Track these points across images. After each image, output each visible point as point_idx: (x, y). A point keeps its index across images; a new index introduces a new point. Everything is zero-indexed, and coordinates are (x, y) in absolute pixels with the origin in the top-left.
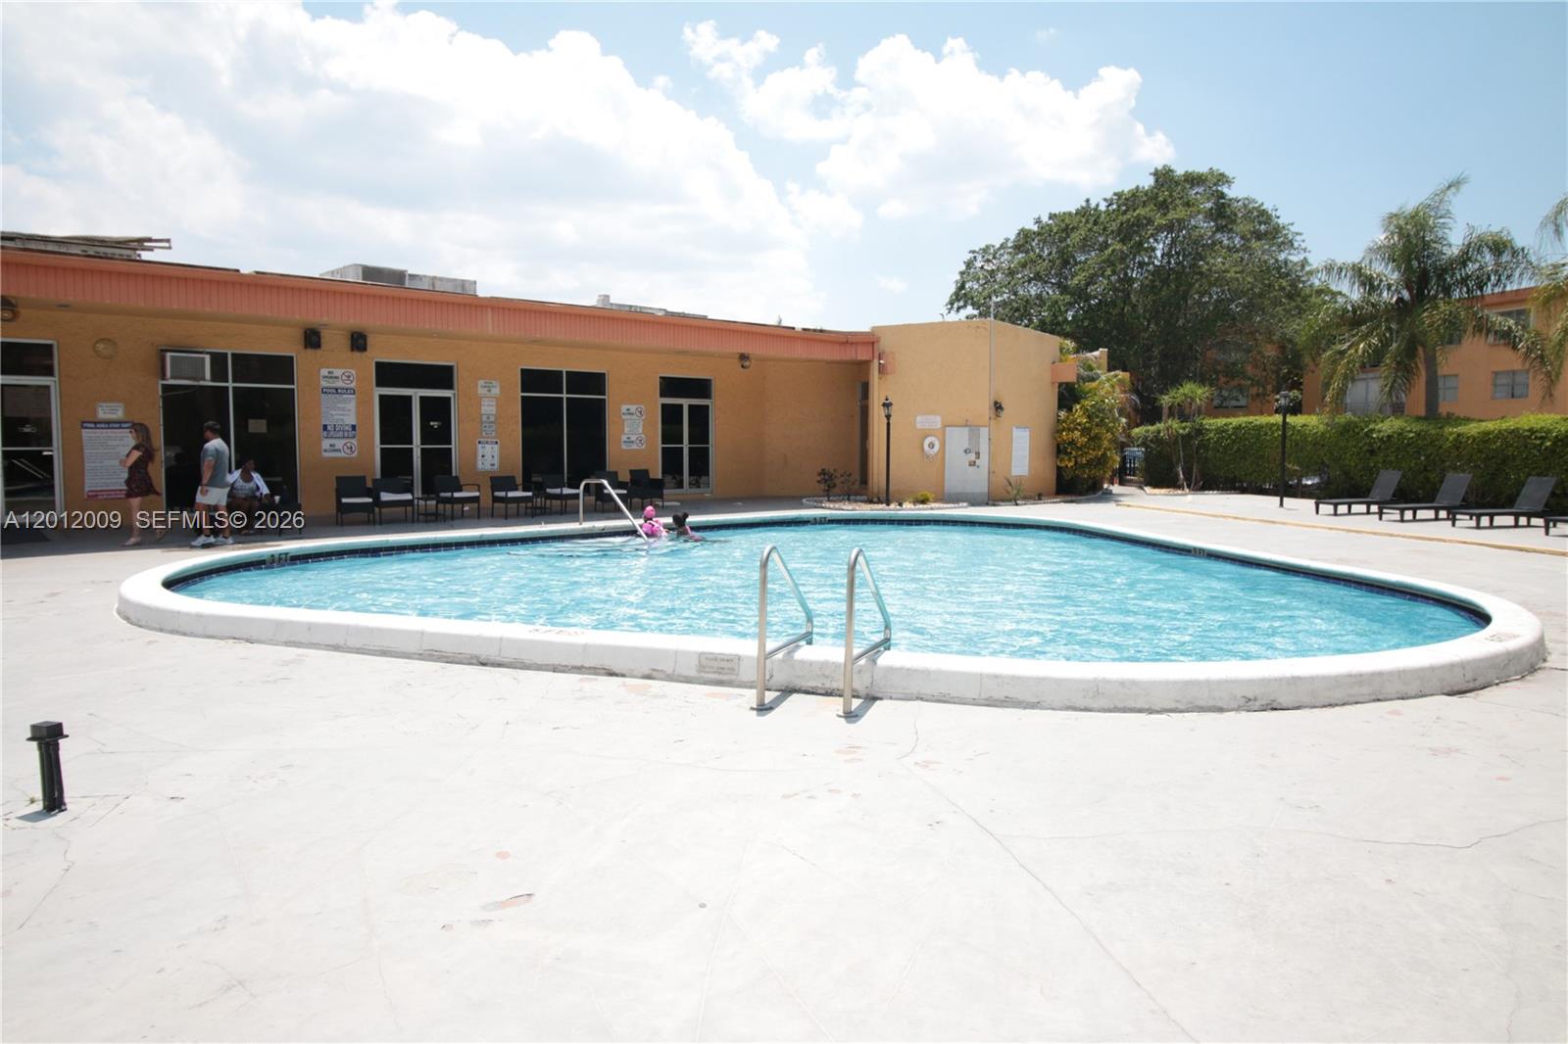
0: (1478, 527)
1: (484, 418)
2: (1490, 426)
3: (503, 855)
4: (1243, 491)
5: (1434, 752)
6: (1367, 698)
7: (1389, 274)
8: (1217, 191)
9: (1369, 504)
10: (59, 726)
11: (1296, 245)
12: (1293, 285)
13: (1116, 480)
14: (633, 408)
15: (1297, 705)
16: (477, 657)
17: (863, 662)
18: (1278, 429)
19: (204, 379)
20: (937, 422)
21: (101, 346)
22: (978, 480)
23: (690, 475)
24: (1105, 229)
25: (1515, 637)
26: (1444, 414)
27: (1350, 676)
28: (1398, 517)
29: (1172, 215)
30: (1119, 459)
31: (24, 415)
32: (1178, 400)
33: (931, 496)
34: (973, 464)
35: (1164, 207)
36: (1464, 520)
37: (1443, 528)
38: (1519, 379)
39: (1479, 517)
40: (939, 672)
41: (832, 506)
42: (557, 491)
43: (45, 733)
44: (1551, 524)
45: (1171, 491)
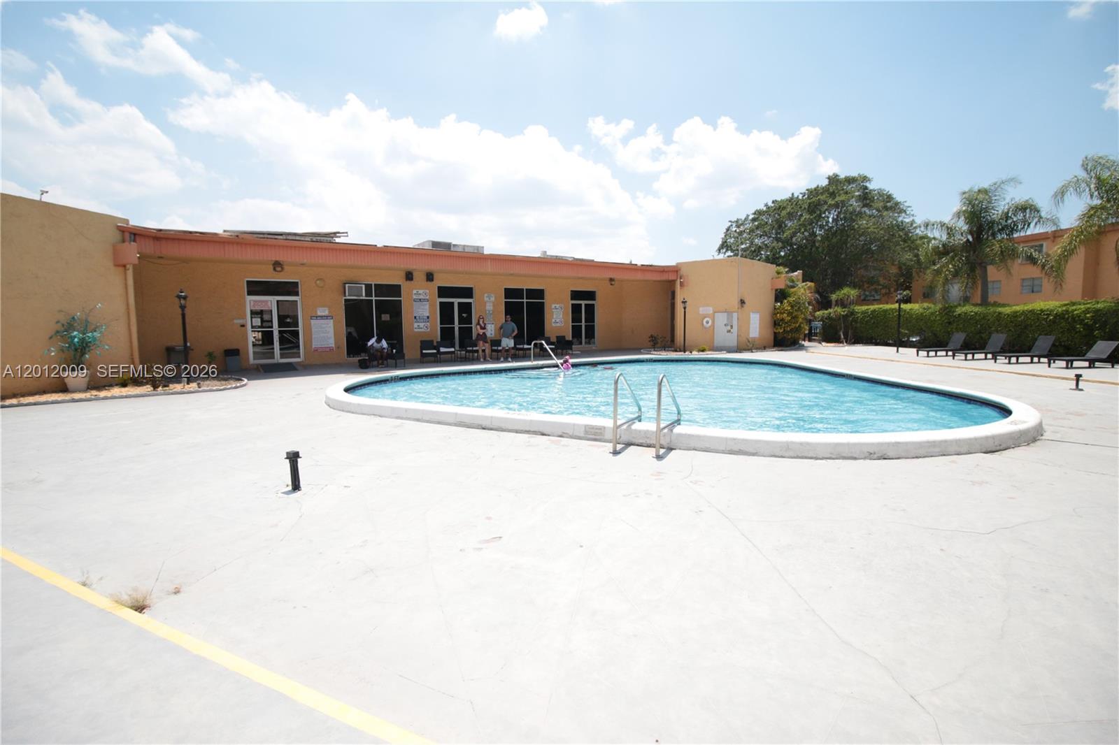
0: (1009, 363)
1: (487, 312)
2: (1017, 308)
3: (489, 518)
4: (877, 344)
5: (973, 483)
6: (938, 454)
7: (962, 225)
8: (863, 185)
9: (947, 351)
10: (298, 453)
11: (908, 213)
12: (906, 234)
13: (807, 339)
14: (558, 306)
15: (897, 456)
16: (481, 425)
17: (666, 431)
18: (896, 312)
19: (362, 296)
20: (710, 310)
21: (318, 282)
22: (732, 340)
23: (586, 338)
24: (801, 207)
25: (1025, 422)
26: (992, 302)
27: (928, 442)
28: (964, 358)
29: (838, 199)
30: (808, 328)
31: (286, 314)
32: (841, 297)
33: (707, 348)
34: (729, 331)
35: (833, 195)
36: (1001, 360)
37: (990, 364)
38: (1036, 282)
39: (1010, 357)
40: (704, 436)
41: (656, 353)
42: (521, 346)
43: (292, 456)
44: (1052, 361)
45: (836, 344)
